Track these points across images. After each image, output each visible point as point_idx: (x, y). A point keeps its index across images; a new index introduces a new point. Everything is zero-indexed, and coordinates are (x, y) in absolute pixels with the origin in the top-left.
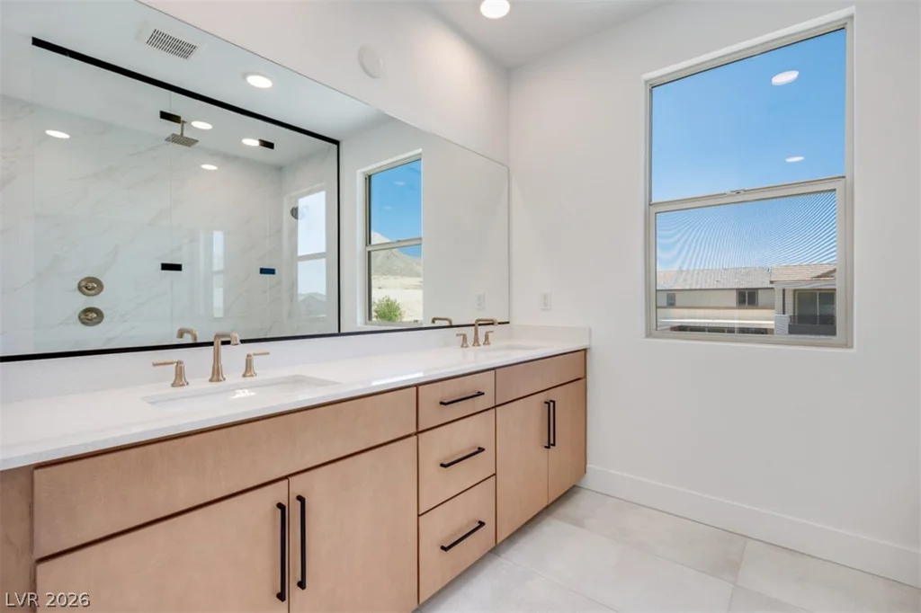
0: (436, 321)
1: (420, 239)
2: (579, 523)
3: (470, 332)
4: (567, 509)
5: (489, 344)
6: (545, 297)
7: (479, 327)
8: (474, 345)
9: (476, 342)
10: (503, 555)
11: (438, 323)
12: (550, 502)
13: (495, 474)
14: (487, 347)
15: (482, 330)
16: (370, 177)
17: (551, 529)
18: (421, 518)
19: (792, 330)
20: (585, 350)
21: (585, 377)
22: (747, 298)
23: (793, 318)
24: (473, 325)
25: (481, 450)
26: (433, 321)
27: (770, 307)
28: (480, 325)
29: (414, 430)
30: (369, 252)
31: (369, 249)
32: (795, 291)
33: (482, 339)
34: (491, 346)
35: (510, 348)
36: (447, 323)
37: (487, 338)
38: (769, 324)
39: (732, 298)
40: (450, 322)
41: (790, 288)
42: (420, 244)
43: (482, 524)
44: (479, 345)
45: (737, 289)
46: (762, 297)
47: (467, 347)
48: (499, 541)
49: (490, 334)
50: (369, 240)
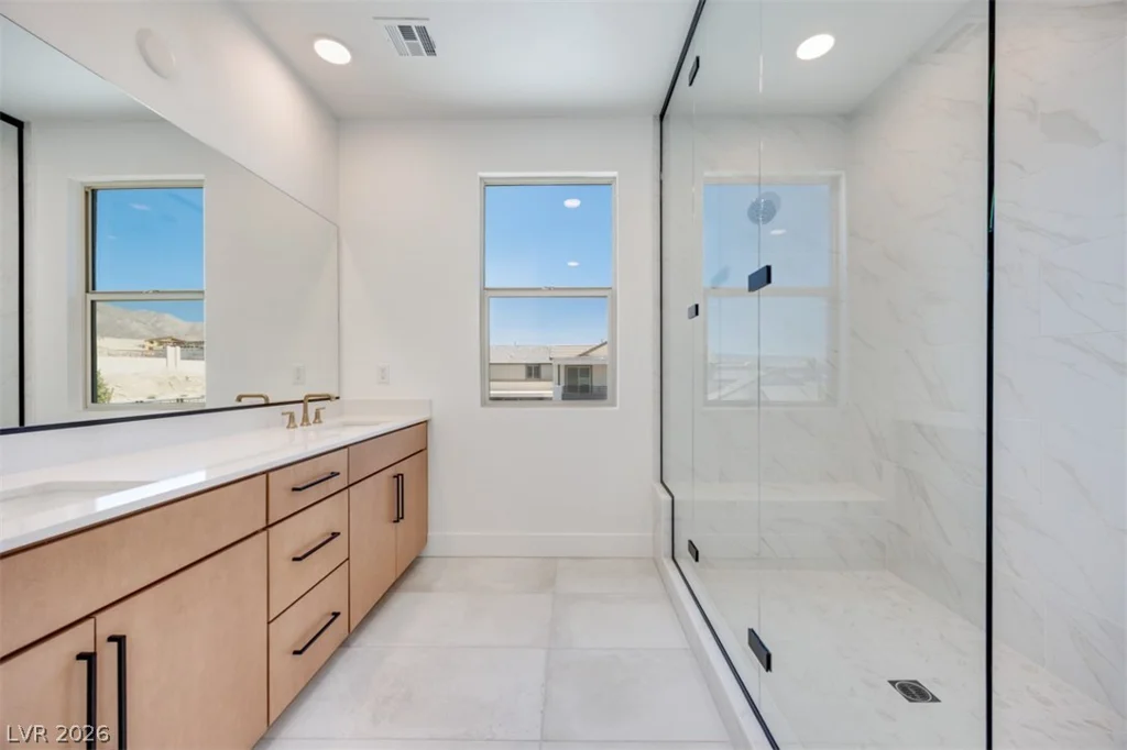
0: (243, 399)
1: (202, 292)
2: (427, 589)
3: (298, 410)
4: (416, 579)
5: (320, 422)
6: (383, 370)
7: (309, 404)
8: (302, 425)
9: (305, 419)
10: (355, 644)
11: (245, 402)
12: (399, 574)
13: (348, 559)
14: (317, 425)
15: (312, 407)
16: (94, 192)
17: (401, 602)
18: (271, 625)
19: (565, 397)
20: (426, 422)
21: (426, 449)
22: (534, 372)
23: (564, 388)
24: (301, 402)
25: (335, 535)
26: (239, 399)
27: (551, 380)
28: (310, 401)
29: (265, 525)
30: (93, 303)
31: (91, 297)
32: (566, 366)
33: (312, 417)
34: (323, 424)
35: (346, 425)
36: (262, 401)
37: (317, 415)
38: (548, 393)
39: (522, 372)
40: (267, 399)
41: (563, 363)
42: (202, 300)
43: (336, 615)
44: (309, 424)
45: (526, 364)
46: (543, 370)
47: (295, 426)
48: (352, 629)
49: (321, 411)
50: (91, 284)
